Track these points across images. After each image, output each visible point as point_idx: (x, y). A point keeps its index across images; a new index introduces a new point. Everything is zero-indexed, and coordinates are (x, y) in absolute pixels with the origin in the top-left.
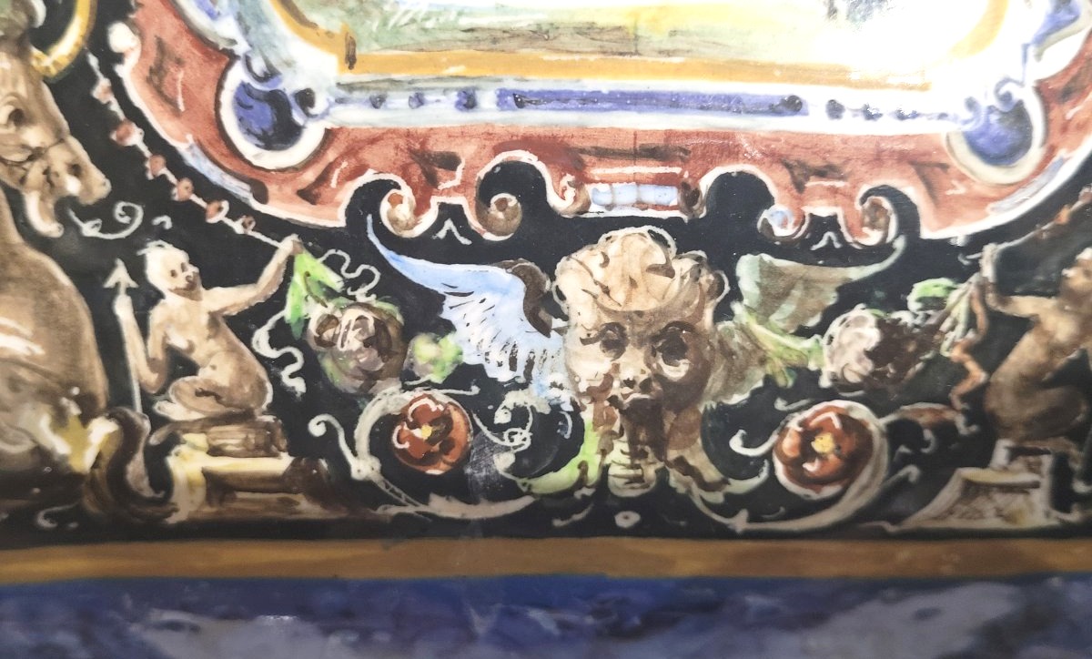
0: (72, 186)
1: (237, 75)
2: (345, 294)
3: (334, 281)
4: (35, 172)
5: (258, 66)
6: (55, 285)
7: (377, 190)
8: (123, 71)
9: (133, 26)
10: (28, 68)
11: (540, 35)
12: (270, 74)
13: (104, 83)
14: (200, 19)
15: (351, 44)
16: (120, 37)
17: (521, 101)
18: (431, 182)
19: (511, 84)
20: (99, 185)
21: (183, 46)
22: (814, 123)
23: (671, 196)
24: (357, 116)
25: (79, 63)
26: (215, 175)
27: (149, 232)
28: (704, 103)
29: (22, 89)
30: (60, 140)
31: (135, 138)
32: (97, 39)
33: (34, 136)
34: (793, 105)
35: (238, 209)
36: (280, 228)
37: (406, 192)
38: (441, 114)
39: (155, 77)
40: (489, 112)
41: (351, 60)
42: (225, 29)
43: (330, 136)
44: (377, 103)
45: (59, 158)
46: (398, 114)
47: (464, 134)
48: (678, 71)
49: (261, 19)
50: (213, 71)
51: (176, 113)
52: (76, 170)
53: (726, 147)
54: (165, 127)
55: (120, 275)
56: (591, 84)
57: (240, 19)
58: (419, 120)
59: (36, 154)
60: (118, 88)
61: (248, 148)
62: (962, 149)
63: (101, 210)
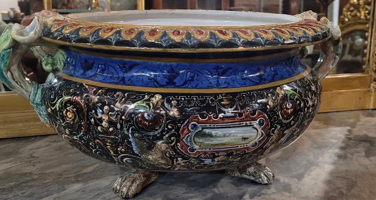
0: (172, 154)
1: (189, 147)
2: (196, 161)
3: (195, 160)
4: (168, 152)
5: (191, 147)
6: (168, 159)
7: (201, 155)
8: (178, 146)
9: (180, 143)
10: (168, 145)
11: (217, 145)
12: (193, 147)
13: (176, 147)
14: (187, 143)
15: (200, 146)
16: (178, 144)
17: (215, 149)
18: (206, 154)
19: (214, 148)
20: (174, 154)
21: (185, 145)
22: (239, 147)
23: (226, 153)
24: (200, 150)
25: (174, 145)
26: (186, 154)
27: (179, 157)
28: (230, 148)
29: (168, 147)
30: (171, 150)
31: (179, 151)
32: (176, 144)
33: (168, 150)
34: (238, 147)
35: (188, 156)
36: (191, 157)
37: (203, 155)
38: (208, 150)
39: (181, 147)
40: (212, 149)
41: (200, 147)
42: (189, 144)
43: (197, 152)
44: (202, 149)
45: (171, 152)
46: (204, 150)
47: (209, 151)
48: (228, 146)
49: (192, 144)
50: (187, 147)
51: (183, 149)
52: (172, 153)
53: (231, 150)
54: (182, 150)
55: (175, 159)
56: (221, 147)
57: (190, 144)
58: (206, 150)
59: (168, 151)
60: (178, 148)
61: (189, 152)
62: (251, 147)
63: (175, 155)
